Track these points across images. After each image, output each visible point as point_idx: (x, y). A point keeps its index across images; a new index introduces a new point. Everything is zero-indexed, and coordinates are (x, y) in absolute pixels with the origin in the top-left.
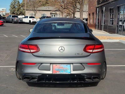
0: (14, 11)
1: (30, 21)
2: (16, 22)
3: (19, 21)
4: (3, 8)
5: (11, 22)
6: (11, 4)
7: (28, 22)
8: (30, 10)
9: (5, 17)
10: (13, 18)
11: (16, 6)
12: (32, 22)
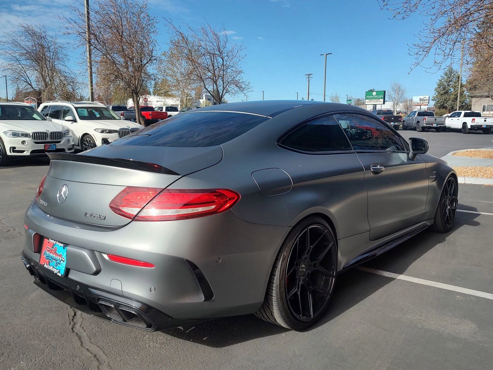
0: (446, 101)
1: (465, 124)
2: (426, 127)
3: (435, 125)
4: (422, 97)
5: (414, 129)
6: (439, 86)
7: (460, 126)
8: (481, 97)
9: (401, 117)
10: (421, 118)
11: (452, 90)
12: (469, 127)
